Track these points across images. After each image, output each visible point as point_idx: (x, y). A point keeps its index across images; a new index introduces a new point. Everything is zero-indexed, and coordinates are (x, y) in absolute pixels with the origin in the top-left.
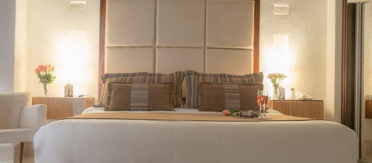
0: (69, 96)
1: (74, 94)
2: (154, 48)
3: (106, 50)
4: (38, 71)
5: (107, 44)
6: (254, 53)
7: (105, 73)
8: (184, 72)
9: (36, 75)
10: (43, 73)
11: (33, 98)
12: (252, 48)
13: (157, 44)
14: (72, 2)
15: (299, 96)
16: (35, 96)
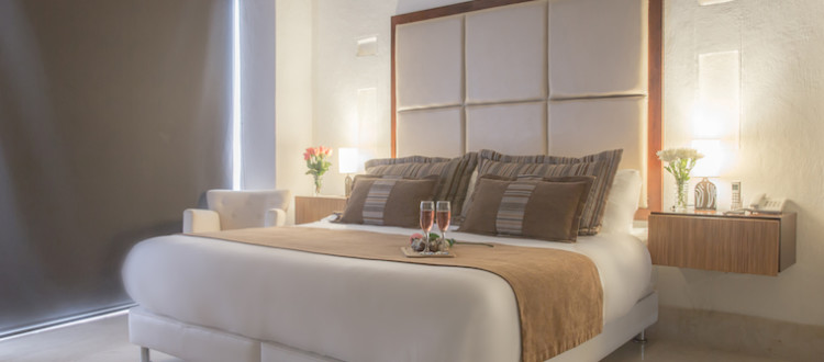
2: (462, 107)
3: (397, 115)
4: (307, 157)
5: (398, 107)
6: (649, 103)
8: (477, 154)
9: (305, 162)
11: (297, 198)
13: (468, 100)
14: (360, 42)
16: (299, 195)
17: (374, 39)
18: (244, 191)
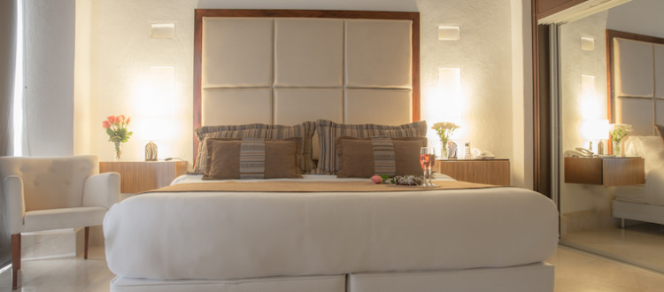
0: (151, 159)
1: (159, 157)
2: (271, 89)
3: (203, 91)
4: (107, 125)
5: (204, 85)
6: (413, 94)
7: (203, 125)
8: (314, 123)
9: (105, 130)
10: (114, 128)
11: (101, 163)
12: (410, 87)
13: (276, 83)
14: (154, 26)
15: (476, 153)
16: (103, 161)
17: (172, 26)
18: (27, 157)
